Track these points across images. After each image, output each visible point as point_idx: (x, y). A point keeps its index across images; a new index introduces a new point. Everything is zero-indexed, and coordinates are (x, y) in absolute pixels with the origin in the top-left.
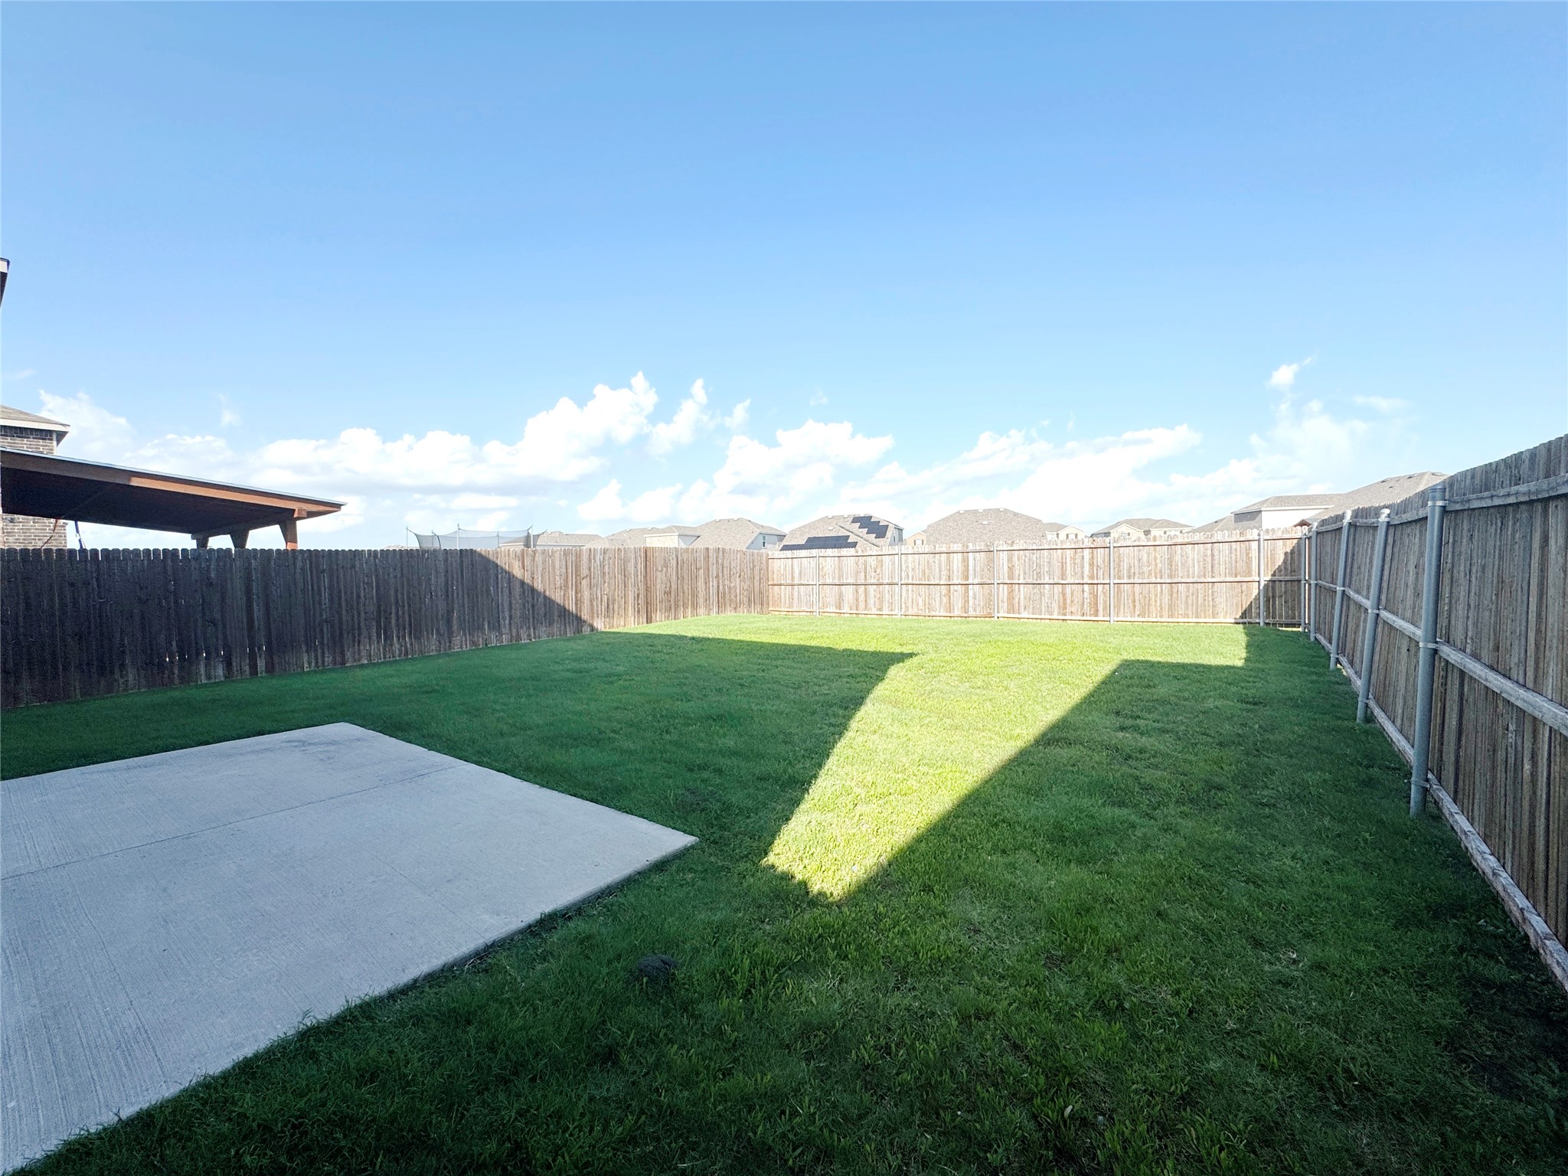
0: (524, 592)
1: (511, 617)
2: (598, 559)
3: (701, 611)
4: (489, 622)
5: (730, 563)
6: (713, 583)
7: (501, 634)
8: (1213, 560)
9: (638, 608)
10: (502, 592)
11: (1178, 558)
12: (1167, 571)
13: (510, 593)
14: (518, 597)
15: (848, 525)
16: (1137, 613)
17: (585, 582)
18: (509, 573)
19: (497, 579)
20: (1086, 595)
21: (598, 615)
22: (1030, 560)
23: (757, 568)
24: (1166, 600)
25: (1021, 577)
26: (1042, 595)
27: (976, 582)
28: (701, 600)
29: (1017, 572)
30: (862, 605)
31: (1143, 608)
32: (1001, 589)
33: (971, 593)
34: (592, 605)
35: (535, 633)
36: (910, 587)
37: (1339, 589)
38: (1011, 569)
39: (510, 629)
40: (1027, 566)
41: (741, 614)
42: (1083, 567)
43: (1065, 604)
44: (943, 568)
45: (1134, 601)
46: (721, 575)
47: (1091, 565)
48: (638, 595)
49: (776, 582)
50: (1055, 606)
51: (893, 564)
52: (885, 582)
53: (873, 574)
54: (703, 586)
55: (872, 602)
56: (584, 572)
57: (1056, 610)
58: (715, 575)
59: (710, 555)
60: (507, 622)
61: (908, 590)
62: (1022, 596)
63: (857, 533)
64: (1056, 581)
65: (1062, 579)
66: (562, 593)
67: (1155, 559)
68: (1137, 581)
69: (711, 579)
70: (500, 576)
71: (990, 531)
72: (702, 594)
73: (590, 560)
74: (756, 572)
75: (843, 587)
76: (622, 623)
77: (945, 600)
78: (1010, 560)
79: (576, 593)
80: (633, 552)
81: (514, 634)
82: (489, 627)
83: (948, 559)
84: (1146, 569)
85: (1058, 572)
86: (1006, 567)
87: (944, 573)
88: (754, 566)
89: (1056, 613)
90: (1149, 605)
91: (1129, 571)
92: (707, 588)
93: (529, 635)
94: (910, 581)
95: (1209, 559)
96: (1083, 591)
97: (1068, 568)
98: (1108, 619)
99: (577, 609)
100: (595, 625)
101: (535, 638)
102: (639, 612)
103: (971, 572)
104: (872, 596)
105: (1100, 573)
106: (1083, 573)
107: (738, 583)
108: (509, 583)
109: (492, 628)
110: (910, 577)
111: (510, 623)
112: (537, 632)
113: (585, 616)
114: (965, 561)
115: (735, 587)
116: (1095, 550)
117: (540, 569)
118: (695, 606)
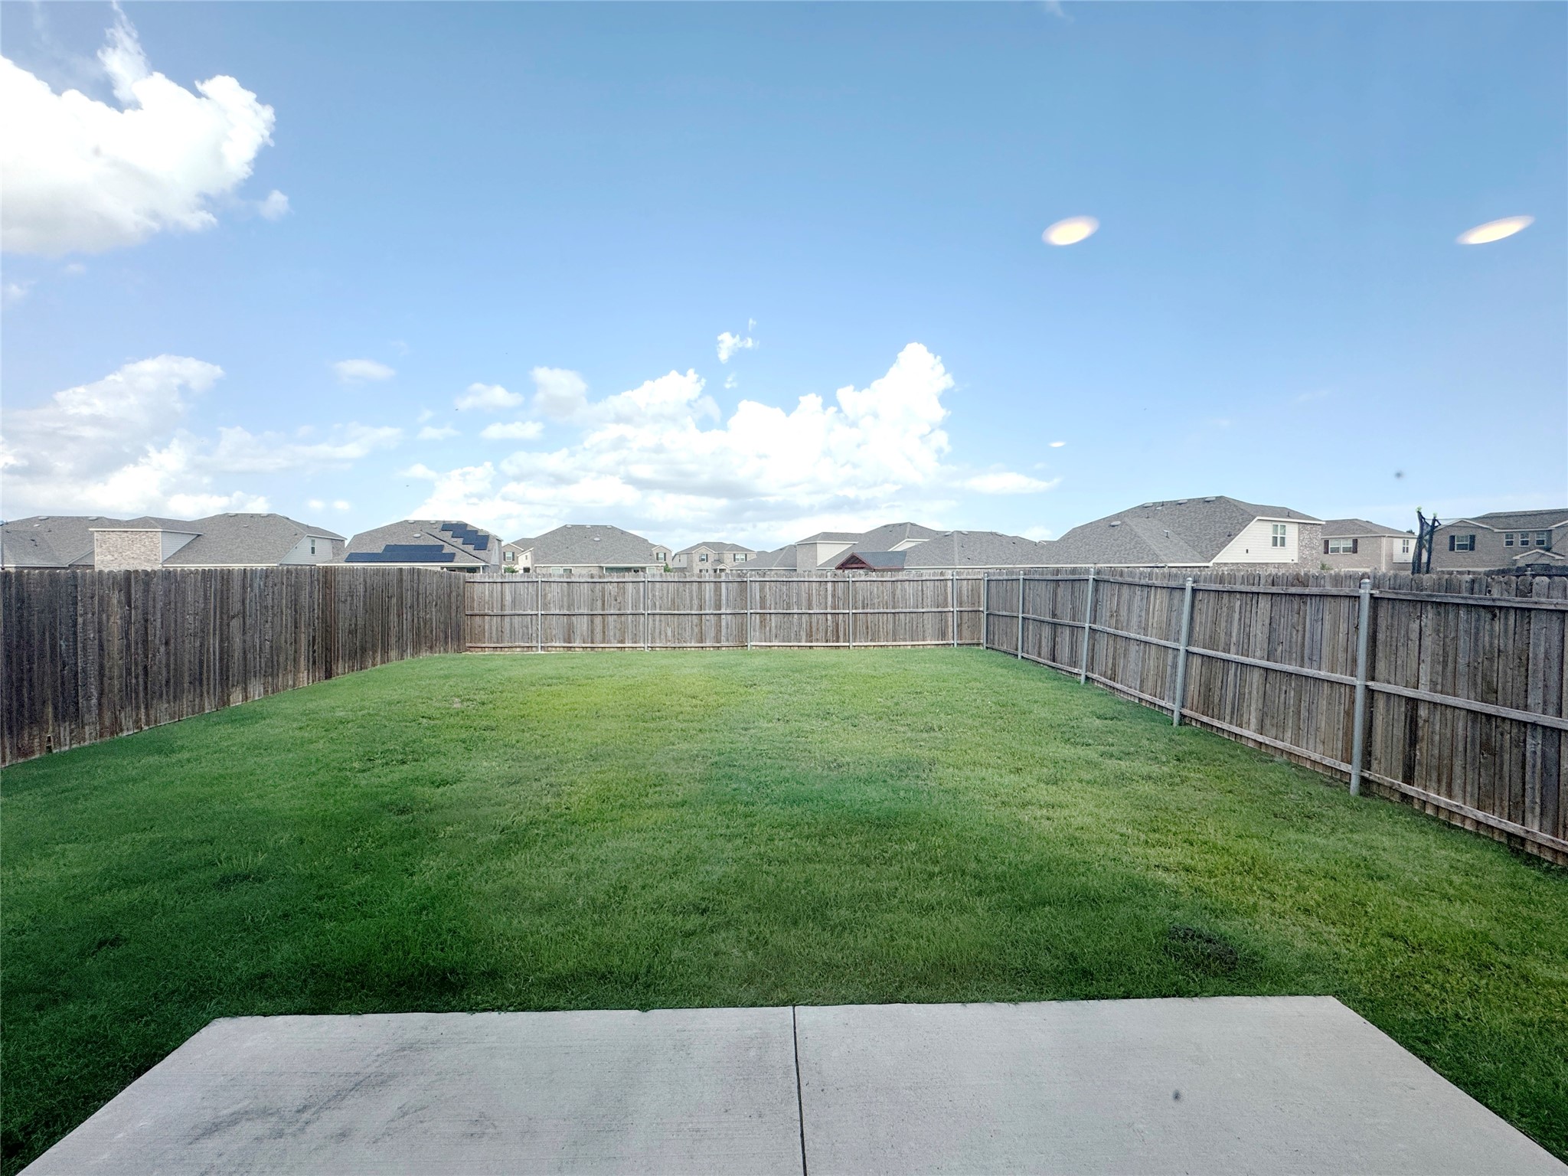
0: (128, 646)
1: (101, 694)
2: (256, 585)
3: (393, 654)
4: (55, 708)
5: (426, 588)
6: (407, 615)
7: (83, 726)
8: (923, 594)
9: (314, 658)
10: (84, 649)
11: (898, 592)
12: (892, 603)
14: (116, 656)
15: (436, 533)
16: (870, 638)
17: (235, 624)
19: (75, 625)
20: (829, 623)
21: (255, 672)
22: (780, 590)
23: (454, 594)
24: (891, 626)
25: (773, 606)
26: (791, 623)
27: (728, 612)
28: (393, 640)
29: (768, 602)
30: (598, 636)
31: (873, 635)
32: (753, 618)
33: (724, 623)
34: (245, 659)
35: (147, 715)
36: (657, 617)
37: (1087, 625)
38: (763, 599)
39: (100, 715)
40: (778, 597)
41: (437, 655)
42: (826, 598)
43: (811, 632)
44: (695, 597)
45: (867, 628)
46: (415, 603)
47: (833, 596)
48: (315, 638)
49: (476, 612)
50: (803, 634)
51: (638, 592)
52: (629, 612)
53: (614, 602)
54: (396, 620)
55: (612, 633)
56: (236, 607)
57: (804, 637)
58: (409, 605)
59: (404, 578)
60: (94, 701)
61: (654, 621)
62: (773, 625)
63: (452, 544)
64: (804, 611)
65: (809, 609)
66: (198, 644)
67: (883, 593)
68: (869, 611)
69: (405, 611)
70: (80, 620)
71: (603, 548)
72: (394, 631)
73: (244, 587)
74: (453, 600)
75: (574, 618)
76: (291, 683)
77: (696, 630)
78: (762, 590)
80: (308, 575)
81: (107, 723)
82: (56, 717)
83: (700, 588)
84: (876, 601)
85: (804, 603)
86: (758, 597)
87: (696, 602)
88: (451, 592)
89: (804, 640)
90: (879, 631)
91: (863, 602)
92: (400, 623)
93: (137, 721)
94: (658, 611)
95: (920, 594)
96: (827, 620)
97: (814, 599)
98: (847, 644)
101: (148, 723)
102: (314, 663)
103: (724, 601)
104: (611, 627)
105: (841, 604)
106: (826, 603)
107: (434, 613)
109: (60, 717)
110: (658, 606)
111: (100, 704)
112: (152, 712)
113: (234, 678)
114: (718, 591)
115: (431, 619)
116: (836, 584)
117: (160, 605)
118: (385, 651)
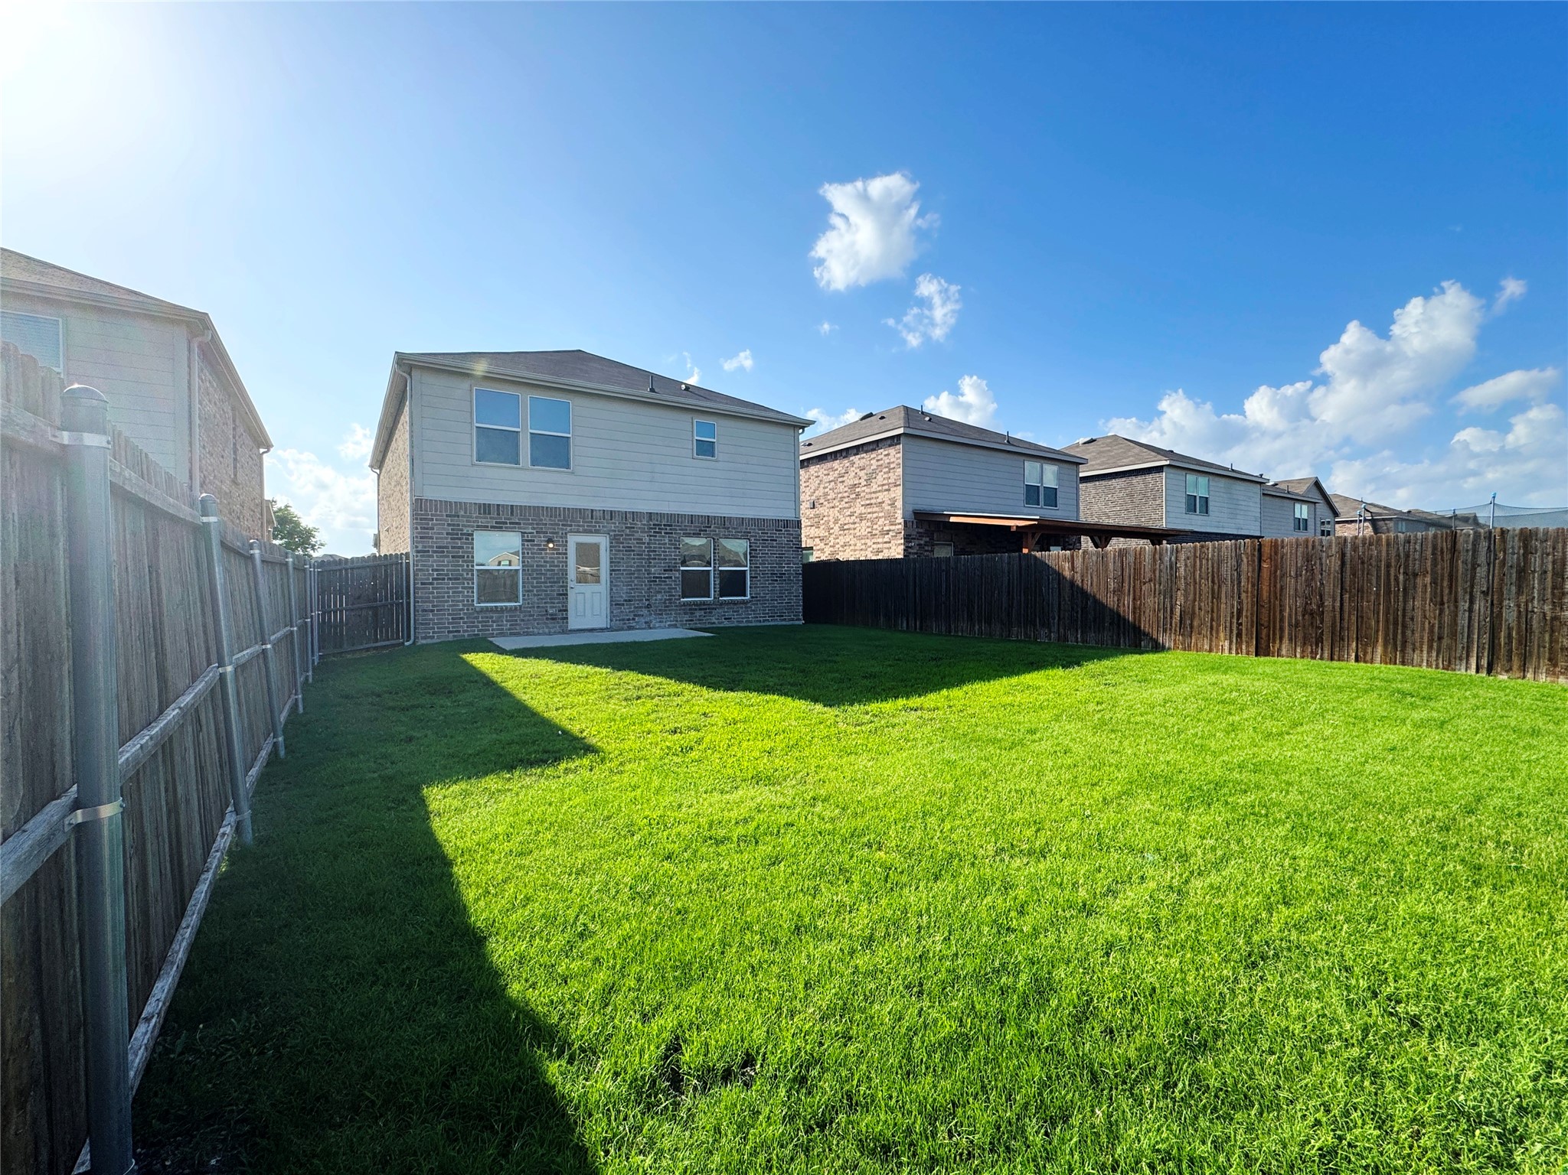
0: (1073, 593)
1: (1059, 617)
7: (1050, 632)
9: (1239, 630)
10: (1052, 592)
13: (1060, 594)
14: (1068, 598)
18: (1059, 574)
48: (1240, 612)
66: (1117, 599)
79: (1134, 599)
99: (1135, 618)
100: (1161, 640)
102: (1239, 635)
108: (1059, 584)
111: (1059, 623)
113: (1145, 626)
